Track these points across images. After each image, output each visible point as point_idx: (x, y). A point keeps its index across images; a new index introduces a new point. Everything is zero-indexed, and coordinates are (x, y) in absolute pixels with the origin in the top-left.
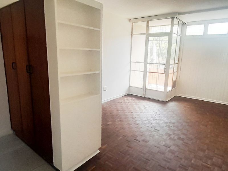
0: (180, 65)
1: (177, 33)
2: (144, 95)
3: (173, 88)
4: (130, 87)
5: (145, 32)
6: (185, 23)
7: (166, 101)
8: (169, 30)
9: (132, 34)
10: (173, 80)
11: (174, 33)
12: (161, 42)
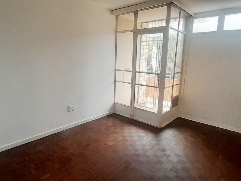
0: (184, 74)
1: (178, 29)
2: (131, 116)
3: (172, 108)
4: (115, 103)
5: (132, 28)
6: (191, 15)
7: (161, 128)
8: (163, 24)
9: (116, 32)
10: (173, 96)
11: (170, 28)
12: (159, 43)
